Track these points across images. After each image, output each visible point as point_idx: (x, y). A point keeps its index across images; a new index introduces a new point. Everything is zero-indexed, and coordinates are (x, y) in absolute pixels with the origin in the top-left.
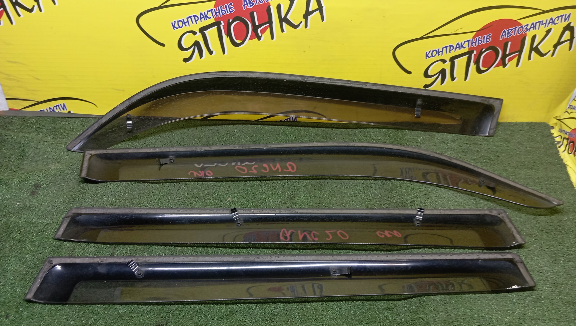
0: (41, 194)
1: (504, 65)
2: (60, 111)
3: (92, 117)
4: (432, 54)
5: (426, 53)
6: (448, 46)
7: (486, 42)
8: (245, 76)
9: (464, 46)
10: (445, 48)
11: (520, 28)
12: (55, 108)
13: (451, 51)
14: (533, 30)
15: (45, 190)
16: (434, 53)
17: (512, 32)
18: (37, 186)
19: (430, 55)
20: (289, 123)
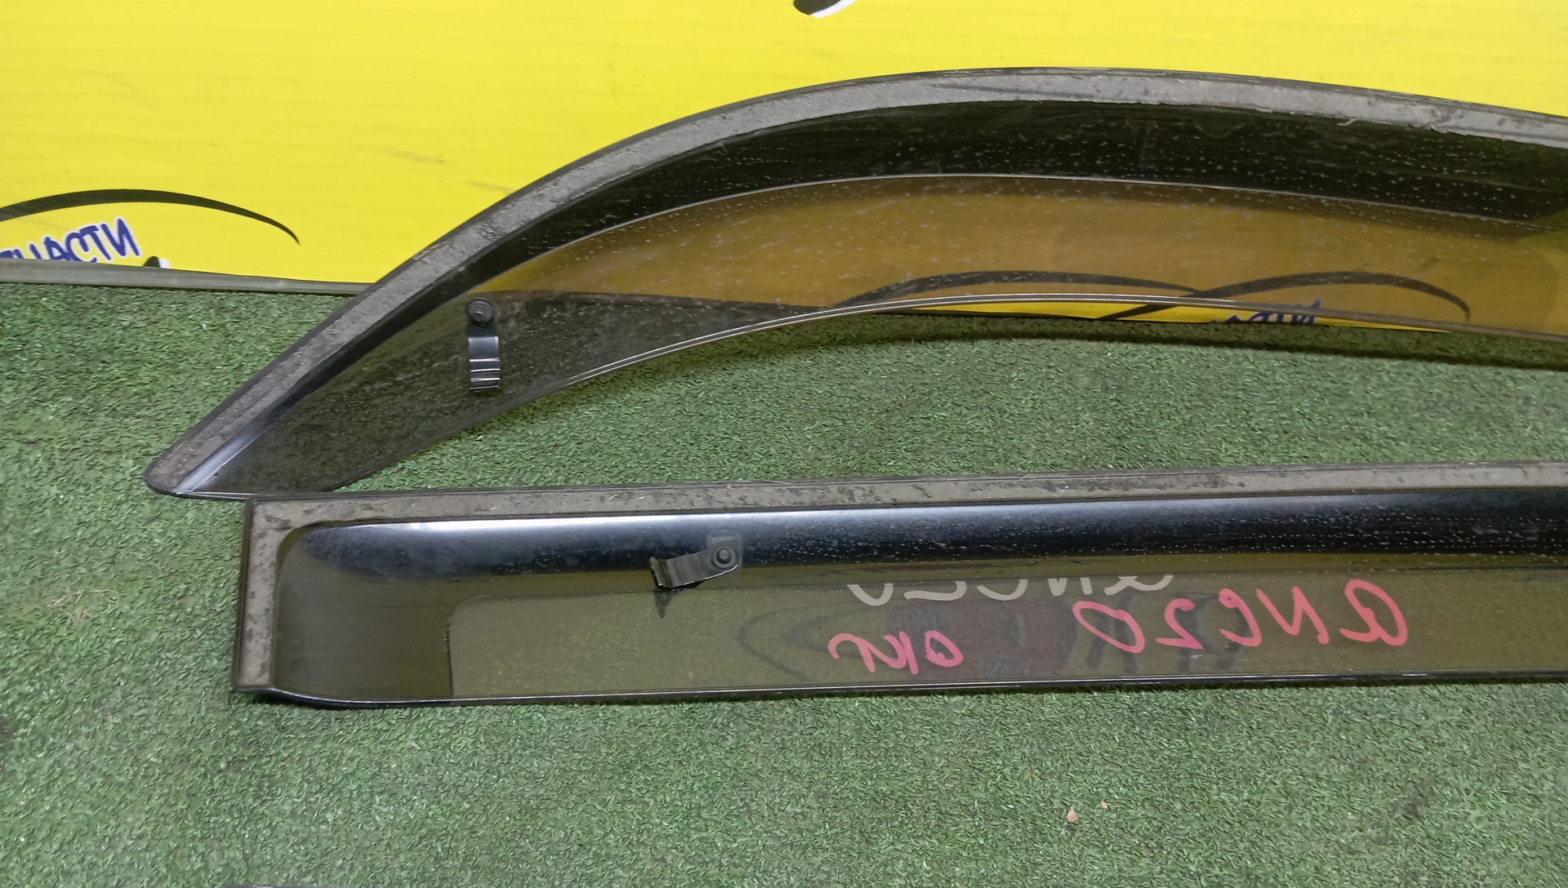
0: (21, 777)
2: (102, 259)
3: (269, 286)
8: (1130, 94)
12: (75, 242)
15: (40, 750)
20: (1274, 332)
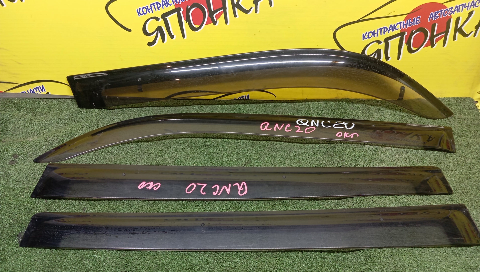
0: (19, 163)
1: (433, 45)
2: (39, 93)
4: (368, 36)
5: (363, 34)
6: (382, 28)
7: (416, 24)
9: (397, 28)
10: (380, 30)
11: (445, 10)
12: (35, 90)
13: (385, 33)
14: (457, 12)
15: (23, 159)
16: (370, 34)
17: (439, 15)
18: (16, 156)
19: (366, 37)
20: (243, 101)
